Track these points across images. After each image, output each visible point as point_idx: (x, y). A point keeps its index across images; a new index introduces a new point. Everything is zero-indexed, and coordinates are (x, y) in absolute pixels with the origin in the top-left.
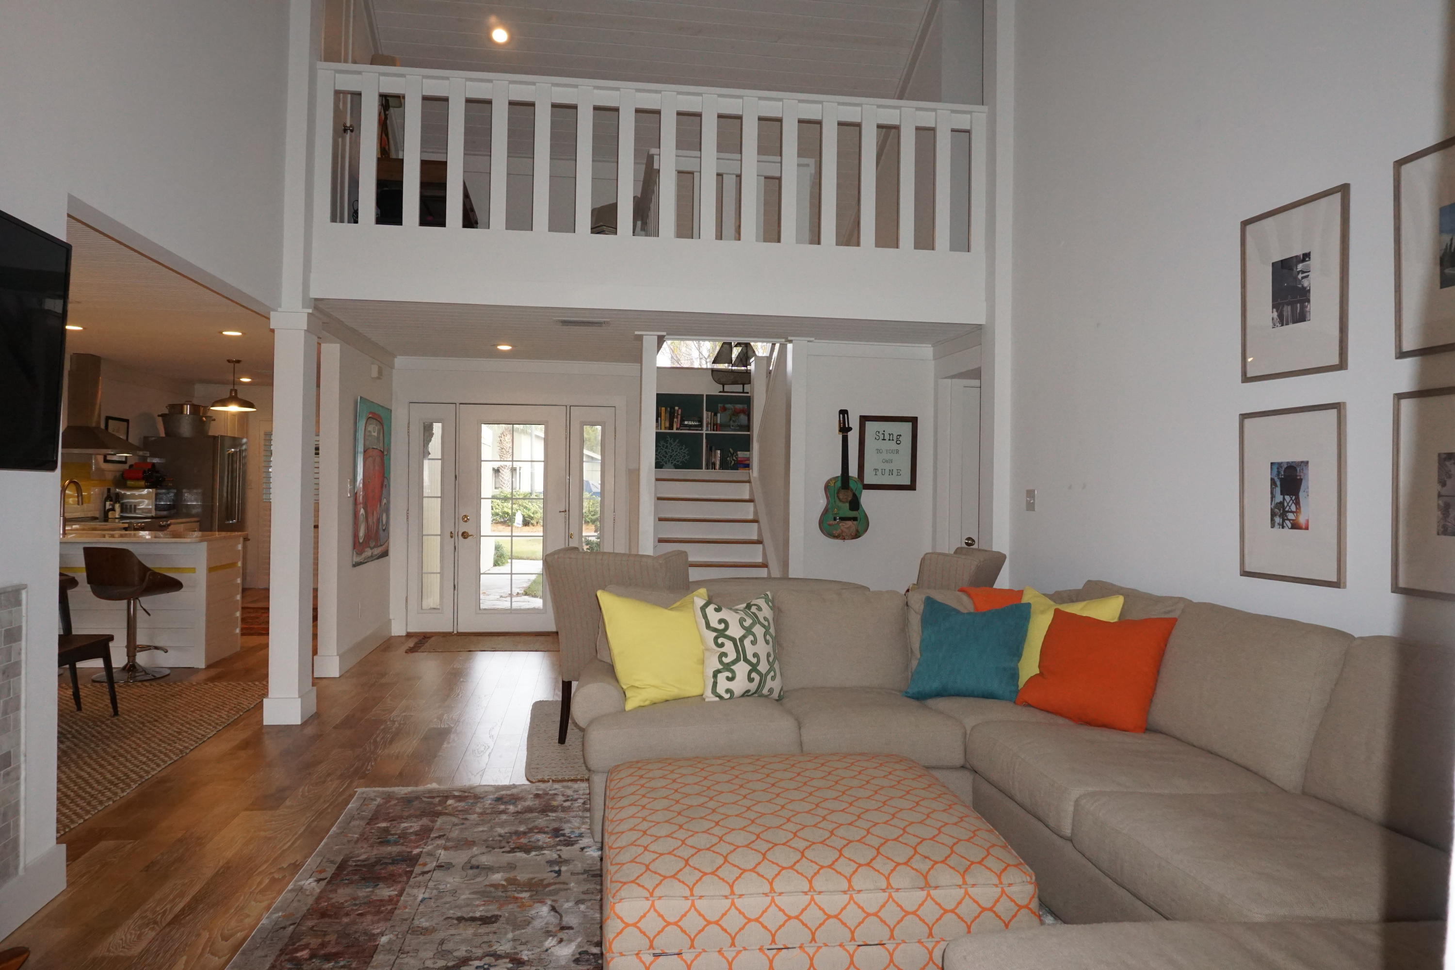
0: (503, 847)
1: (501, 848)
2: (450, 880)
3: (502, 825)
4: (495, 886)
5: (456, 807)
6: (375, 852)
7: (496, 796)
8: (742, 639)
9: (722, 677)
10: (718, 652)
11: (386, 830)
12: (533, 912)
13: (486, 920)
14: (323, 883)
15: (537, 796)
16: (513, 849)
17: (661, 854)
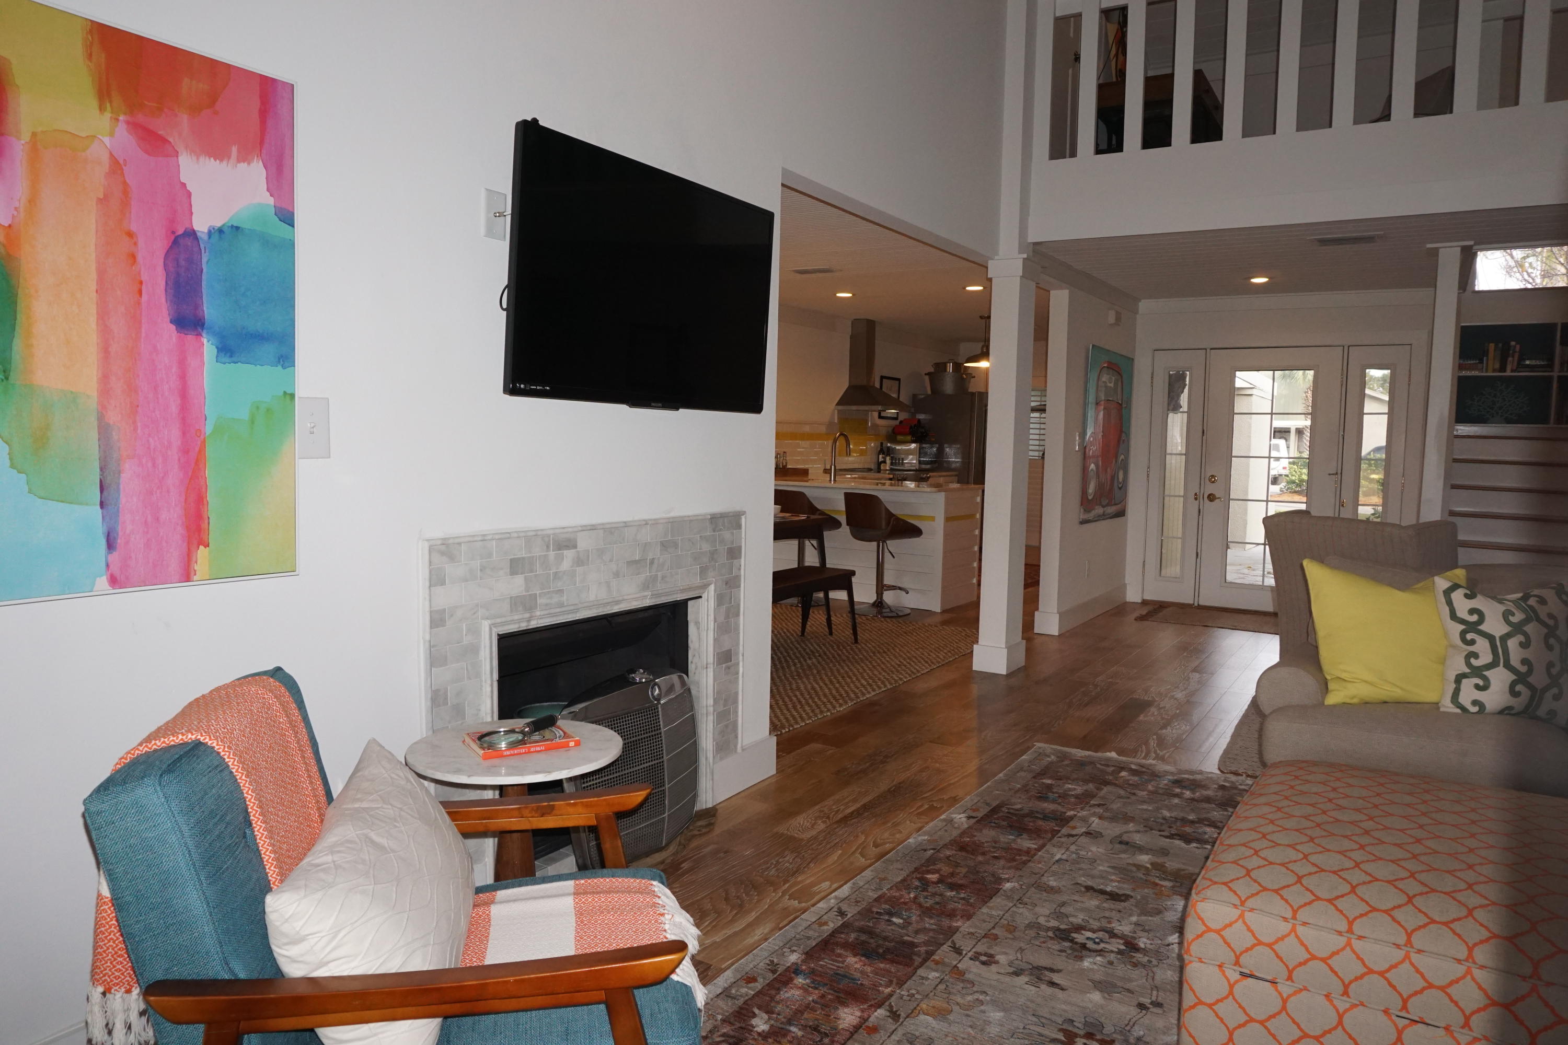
0: (1163, 831)
1: (1160, 831)
2: (1094, 849)
3: (1169, 809)
4: (1139, 867)
5: (1128, 780)
6: (1030, 805)
7: (1175, 778)
8: (1504, 638)
9: (1468, 685)
10: (1466, 650)
11: (1049, 787)
12: (1169, 903)
13: (1114, 897)
14: (973, 821)
15: (1222, 787)
16: (1173, 835)
17: (1271, 863)
